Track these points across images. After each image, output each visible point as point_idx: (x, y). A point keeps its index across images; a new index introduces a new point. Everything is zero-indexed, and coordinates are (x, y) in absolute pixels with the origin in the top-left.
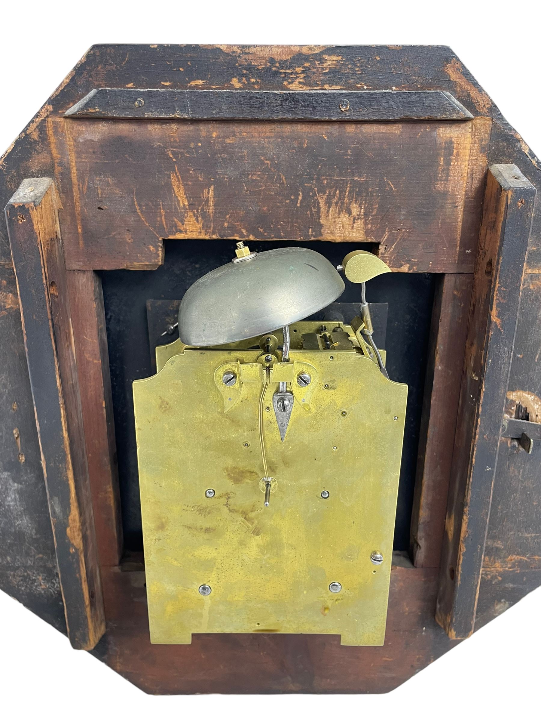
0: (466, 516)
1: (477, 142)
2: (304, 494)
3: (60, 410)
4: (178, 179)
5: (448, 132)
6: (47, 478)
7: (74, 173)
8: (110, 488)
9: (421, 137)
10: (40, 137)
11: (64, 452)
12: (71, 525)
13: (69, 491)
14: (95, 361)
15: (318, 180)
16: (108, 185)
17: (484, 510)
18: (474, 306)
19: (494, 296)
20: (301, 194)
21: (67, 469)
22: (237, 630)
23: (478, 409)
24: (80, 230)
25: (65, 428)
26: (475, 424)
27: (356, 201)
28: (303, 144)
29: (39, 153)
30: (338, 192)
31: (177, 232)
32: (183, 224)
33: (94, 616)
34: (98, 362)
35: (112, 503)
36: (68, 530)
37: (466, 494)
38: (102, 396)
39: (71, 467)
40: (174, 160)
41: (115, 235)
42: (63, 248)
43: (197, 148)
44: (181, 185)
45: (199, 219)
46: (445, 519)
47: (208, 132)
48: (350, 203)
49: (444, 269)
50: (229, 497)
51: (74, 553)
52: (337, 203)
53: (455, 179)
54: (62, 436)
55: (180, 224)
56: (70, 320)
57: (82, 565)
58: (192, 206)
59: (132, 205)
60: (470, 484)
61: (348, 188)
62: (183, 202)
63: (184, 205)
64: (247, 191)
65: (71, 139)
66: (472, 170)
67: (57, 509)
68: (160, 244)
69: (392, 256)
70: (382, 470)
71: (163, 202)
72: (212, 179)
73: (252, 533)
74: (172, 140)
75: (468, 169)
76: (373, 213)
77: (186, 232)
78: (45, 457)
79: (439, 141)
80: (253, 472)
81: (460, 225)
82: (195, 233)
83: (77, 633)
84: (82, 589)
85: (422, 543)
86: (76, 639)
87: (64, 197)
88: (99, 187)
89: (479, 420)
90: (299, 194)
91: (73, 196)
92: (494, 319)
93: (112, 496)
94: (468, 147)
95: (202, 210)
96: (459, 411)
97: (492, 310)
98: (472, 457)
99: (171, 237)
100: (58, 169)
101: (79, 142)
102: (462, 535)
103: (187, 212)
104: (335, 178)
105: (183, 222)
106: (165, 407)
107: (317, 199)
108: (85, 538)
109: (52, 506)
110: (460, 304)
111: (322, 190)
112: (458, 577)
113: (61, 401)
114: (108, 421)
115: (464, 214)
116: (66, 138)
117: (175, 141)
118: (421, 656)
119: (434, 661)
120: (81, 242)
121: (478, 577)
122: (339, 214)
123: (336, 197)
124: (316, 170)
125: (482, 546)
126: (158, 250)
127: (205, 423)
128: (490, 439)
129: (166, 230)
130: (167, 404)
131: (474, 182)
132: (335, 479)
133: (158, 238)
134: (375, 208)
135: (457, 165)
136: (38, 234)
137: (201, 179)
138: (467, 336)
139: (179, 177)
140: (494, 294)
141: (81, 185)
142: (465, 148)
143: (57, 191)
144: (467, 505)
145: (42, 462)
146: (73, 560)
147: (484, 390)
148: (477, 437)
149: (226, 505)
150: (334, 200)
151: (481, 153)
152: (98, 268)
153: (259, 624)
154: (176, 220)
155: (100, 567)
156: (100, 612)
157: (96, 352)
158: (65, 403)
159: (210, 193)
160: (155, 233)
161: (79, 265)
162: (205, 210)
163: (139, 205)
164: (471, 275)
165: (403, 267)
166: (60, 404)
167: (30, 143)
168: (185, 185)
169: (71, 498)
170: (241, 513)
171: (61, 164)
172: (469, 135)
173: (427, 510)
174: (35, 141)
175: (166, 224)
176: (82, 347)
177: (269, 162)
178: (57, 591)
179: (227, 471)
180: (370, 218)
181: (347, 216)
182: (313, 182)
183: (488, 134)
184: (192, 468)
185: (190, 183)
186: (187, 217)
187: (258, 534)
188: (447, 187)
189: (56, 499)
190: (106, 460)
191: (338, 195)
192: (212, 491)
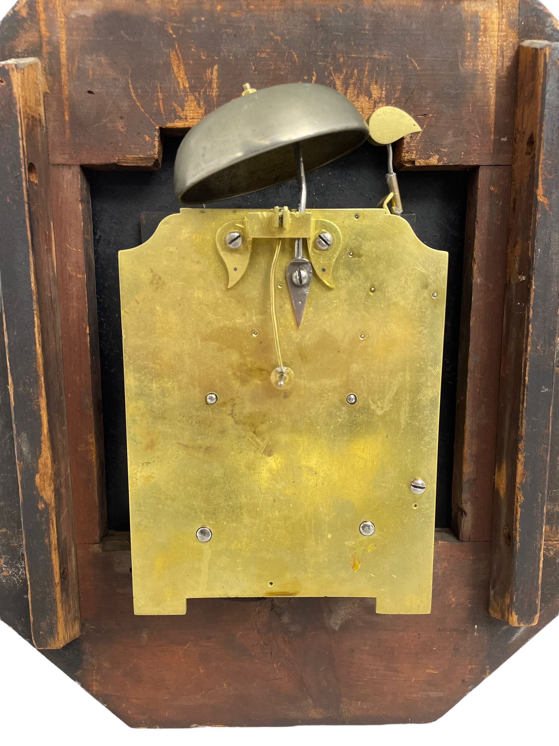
0: (522, 453)
1: (505, 16)
2: (325, 398)
3: (34, 317)
4: (178, 57)
5: (473, 5)
6: (14, 407)
7: (63, 52)
8: (92, 438)
9: (445, 10)
10: (28, 14)
11: (36, 372)
12: (41, 471)
13: (41, 425)
14: (79, 276)
15: (334, 58)
16: (100, 64)
17: (543, 446)
18: (515, 200)
19: (539, 170)
20: (315, 74)
21: (39, 395)
22: (244, 592)
23: (529, 312)
24: (67, 118)
25: (39, 341)
26: (525, 333)
27: (376, 82)
28: (316, 17)
29: (26, 31)
30: (356, 71)
31: (176, 119)
32: (183, 110)
33: (65, 602)
34: (82, 276)
35: (93, 458)
36: (37, 476)
37: (520, 425)
38: (86, 319)
39: (44, 393)
40: (174, 36)
41: (106, 122)
42: (47, 139)
43: (199, 22)
44: (181, 64)
45: (202, 103)
46: (494, 475)
47: (212, 5)
48: (370, 83)
49: (478, 160)
50: (234, 404)
51: (43, 509)
52: (355, 84)
53: (484, 56)
54: (35, 351)
55: (179, 109)
56: (52, 223)
57: (53, 527)
58: (193, 88)
59: (126, 89)
60: (524, 410)
61: (367, 67)
62: (183, 84)
63: (184, 87)
64: (254, 71)
65: (63, 16)
66: (502, 46)
67: (24, 449)
68: (157, 134)
69: (419, 145)
70: (421, 365)
71: (161, 83)
72: (216, 58)
73: (262, 453)
74: (172, 14)
75: (498, 45)
76: (396, 96)
77: (186, 119)
78: (13, 380)
79: (464, 14)
80: (264, 370)
81: (493, 108)
82: (196, 120)
83: (42, 623)
84: (51, 560)
85: (468, 507)
86: (41, 632)
87: (51, 79)
88: (90, 67)
89: (530, 326)
90: (313, 75)
91: (60, 78)
92: (540, 198)
93: (93, 448)
94: (496, 21)
95: (205, 92)
96: (504, 333)
97: (537, 187)
98: (525, 376)
99: (169, 125)
100: (46, 49)
101: (71, 18)
102: (518, 480)
103: (188, 95)
104: (352, 56)
105: (182, 107)
106: (158, 283)
107: (333, 79)
108: (57, 492)
109: (19, 446)
110: (497, 202)
111: (338, 69)
112: (516, 538)
113: (35, 306)
114: (92, 354)
115: (496, 96)
116: (57, 15)
117: (175, 15)
118: (473, 666)
119: (490, 673)
120: (68, 131)
121: (541, 538)
122: (358, 97)
123: (354, 78)
124: (330, 47)
125: (543, 494)
126: (155, 141)
127: (206, 305)
128: (544, 352)
129: (164, 117)
130: (160, 278)
131: (505, 60)
132: (363, 377)
133: (155, 127)
134: (398, 89)
135: (486, 41)
136: (17, 100)
137: (204, 58)
138: (508, 241)
139: (180, 55)
140: (539, 168)
141: (70, 65)
142: (493, 23)
143: (44, 72)
144: (522, 439)
145: (9, 387)
146: (41, 519)
147: (534, 287)
148: (529, 348)
149: (231, 414)
150: (352, 81)
151: (510, 28)
152: (86, 162)
153: (271, 583)
154: (175, 105)
155: (76, 545)
156: (74, 604)
157: (80, 265)
158: (40, 311)
159: (214, 74)
160: (151, 120)
161: (64, 158)
162: (208, 94)
163: (135, 88)
164: (509, 167)
165: (431, 159)
166: (33, 310)
167: (18, 21)
168: (185, 64)
169: (43, 434)
170: (250, 426)
171: (49, 43)
172: (495, 9)
173: (472, 463)
174: (23, 18)
175: (164, 110)
176: (64, 258)
177: (278, 38)
178: (21, 579)
179: (233, 369)
180: (392, 102)
181: (367, 99)
182: (328, 60)
183: (516, 9)
184: (189, 365)
185: (191, 62)
186: (188, 101)
187: (270, 455)
188: (476, 66)
189: (24, 435)
190: (88, 401)
191: (356, 75)
192: (214, 396)
